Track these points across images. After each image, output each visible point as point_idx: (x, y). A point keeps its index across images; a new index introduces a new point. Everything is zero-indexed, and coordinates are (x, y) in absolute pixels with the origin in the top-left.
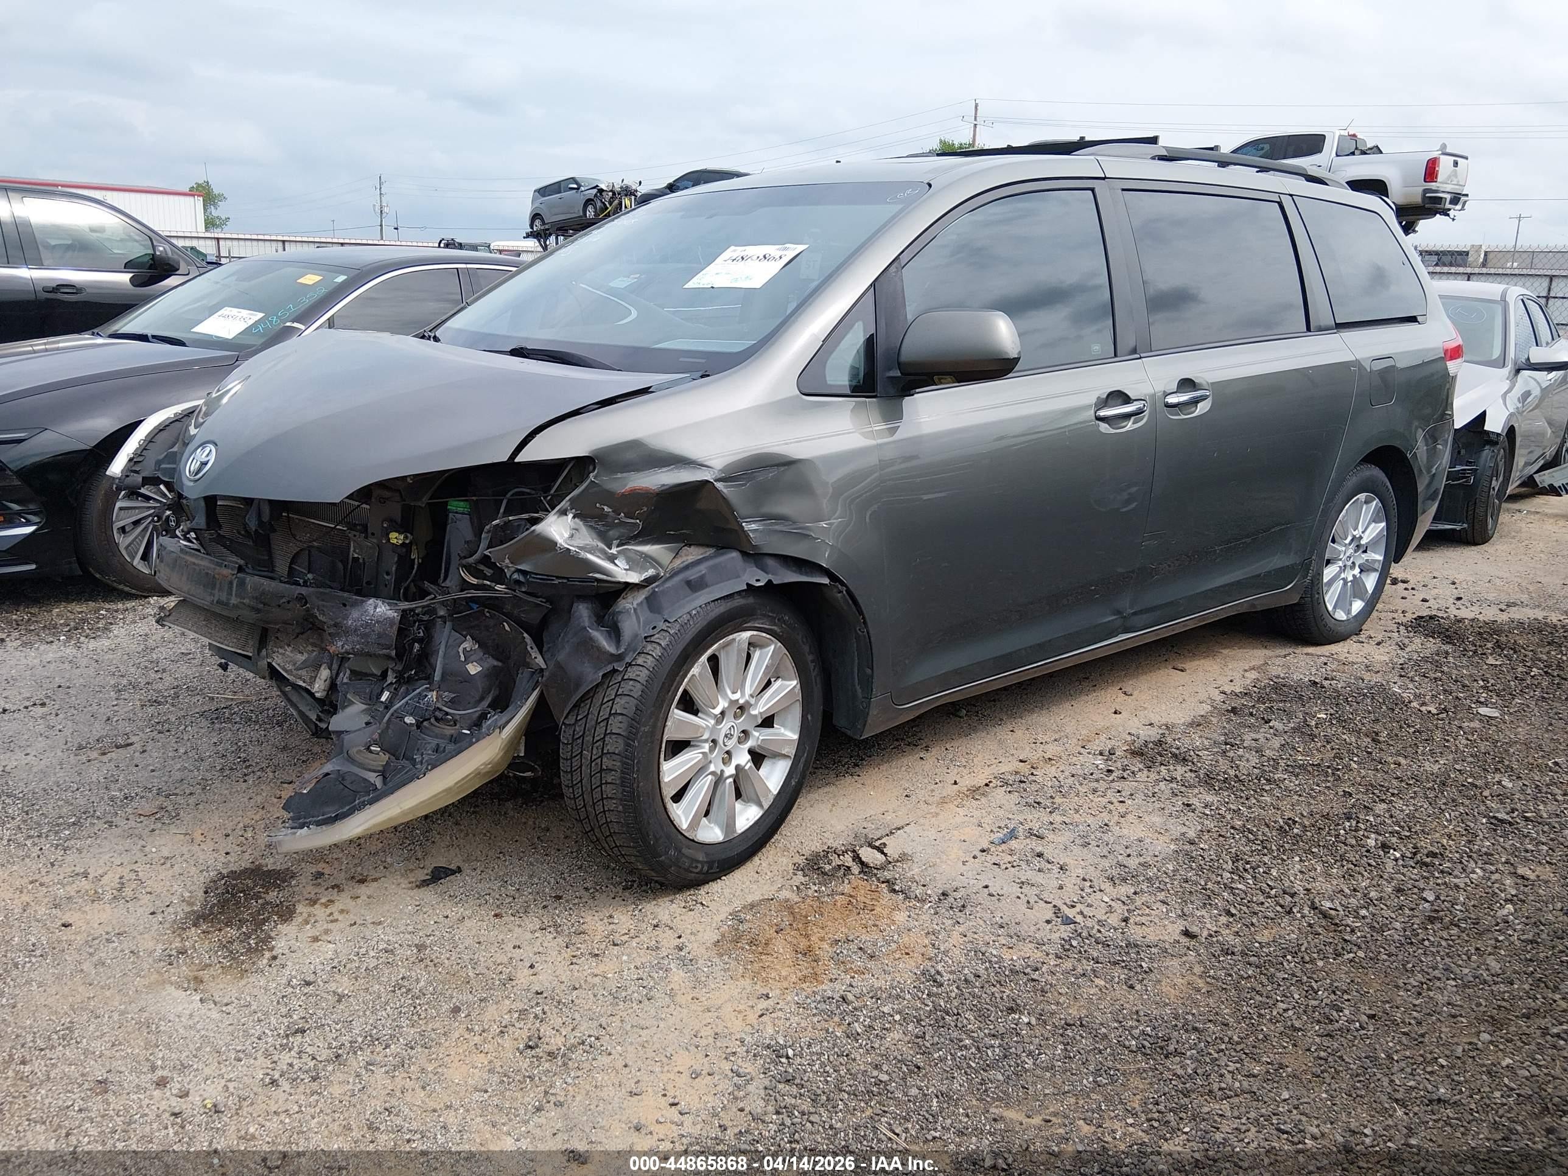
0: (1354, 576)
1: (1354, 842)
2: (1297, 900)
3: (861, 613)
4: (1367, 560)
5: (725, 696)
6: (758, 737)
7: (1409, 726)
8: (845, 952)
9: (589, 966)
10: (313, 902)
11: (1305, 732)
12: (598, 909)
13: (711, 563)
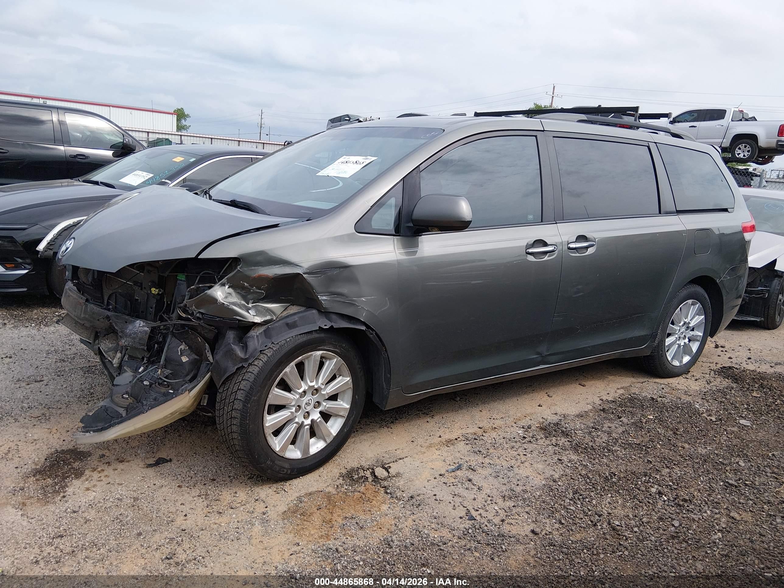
0: (685, 343)
1: (644, 489)
2: (601, 519)
3: (383, 345)
4: (693, 335)
5: (306, 383)
6: (326, 405)
7: (696, 427)
8: (348, 524)
9: (215, 518)
10: (94, 470)
11: (638, 426)
12: (231, 488)
13: (301, 315)
